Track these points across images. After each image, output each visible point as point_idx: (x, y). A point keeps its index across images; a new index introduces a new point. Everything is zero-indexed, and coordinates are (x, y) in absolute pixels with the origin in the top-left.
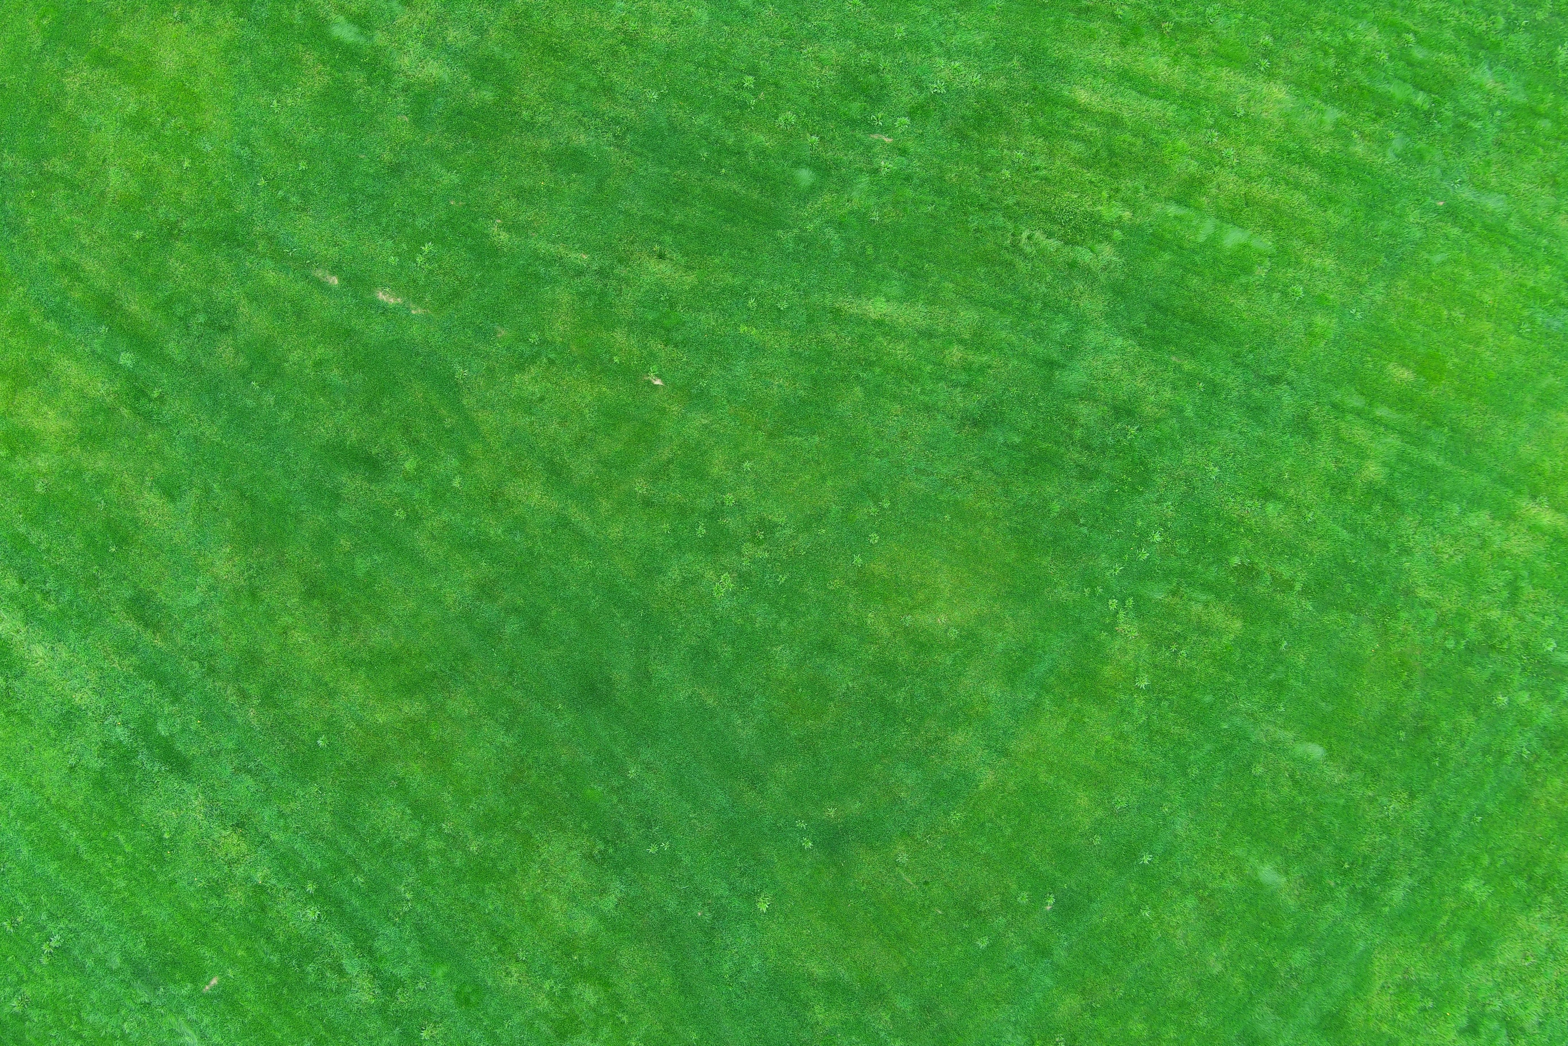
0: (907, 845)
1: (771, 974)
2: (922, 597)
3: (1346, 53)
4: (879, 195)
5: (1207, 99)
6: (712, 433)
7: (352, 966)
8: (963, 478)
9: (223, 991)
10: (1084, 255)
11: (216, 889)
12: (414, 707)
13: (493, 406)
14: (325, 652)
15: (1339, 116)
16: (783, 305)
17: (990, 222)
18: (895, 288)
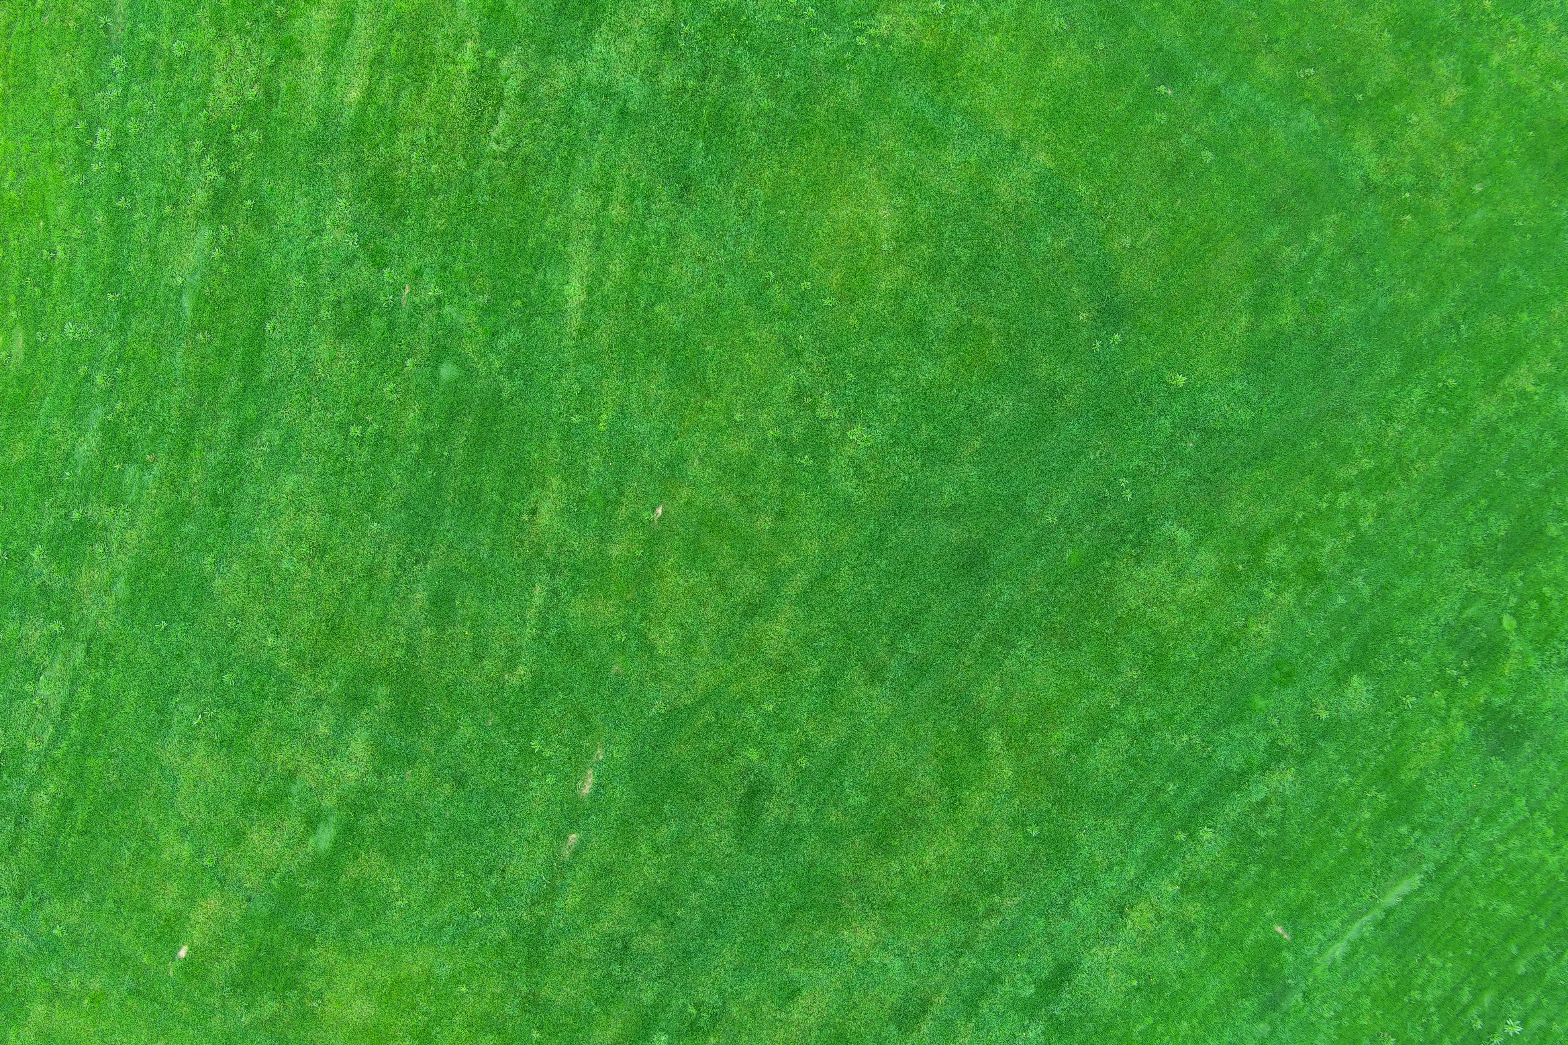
0: (1113, 238)
1: (1248, 369)
2: (863, 234)
4: (463, 295)
6: (708, 455)
7: (1258, 793)
8: (742, 199)
9: (1288, 921)
10: (513, 86)
11: (1186, 931)
12: (995, 740)
13: (691, 675)
14: (944, 832)
16: (577, 388)
17: (484, 182)
18: (554, 276)
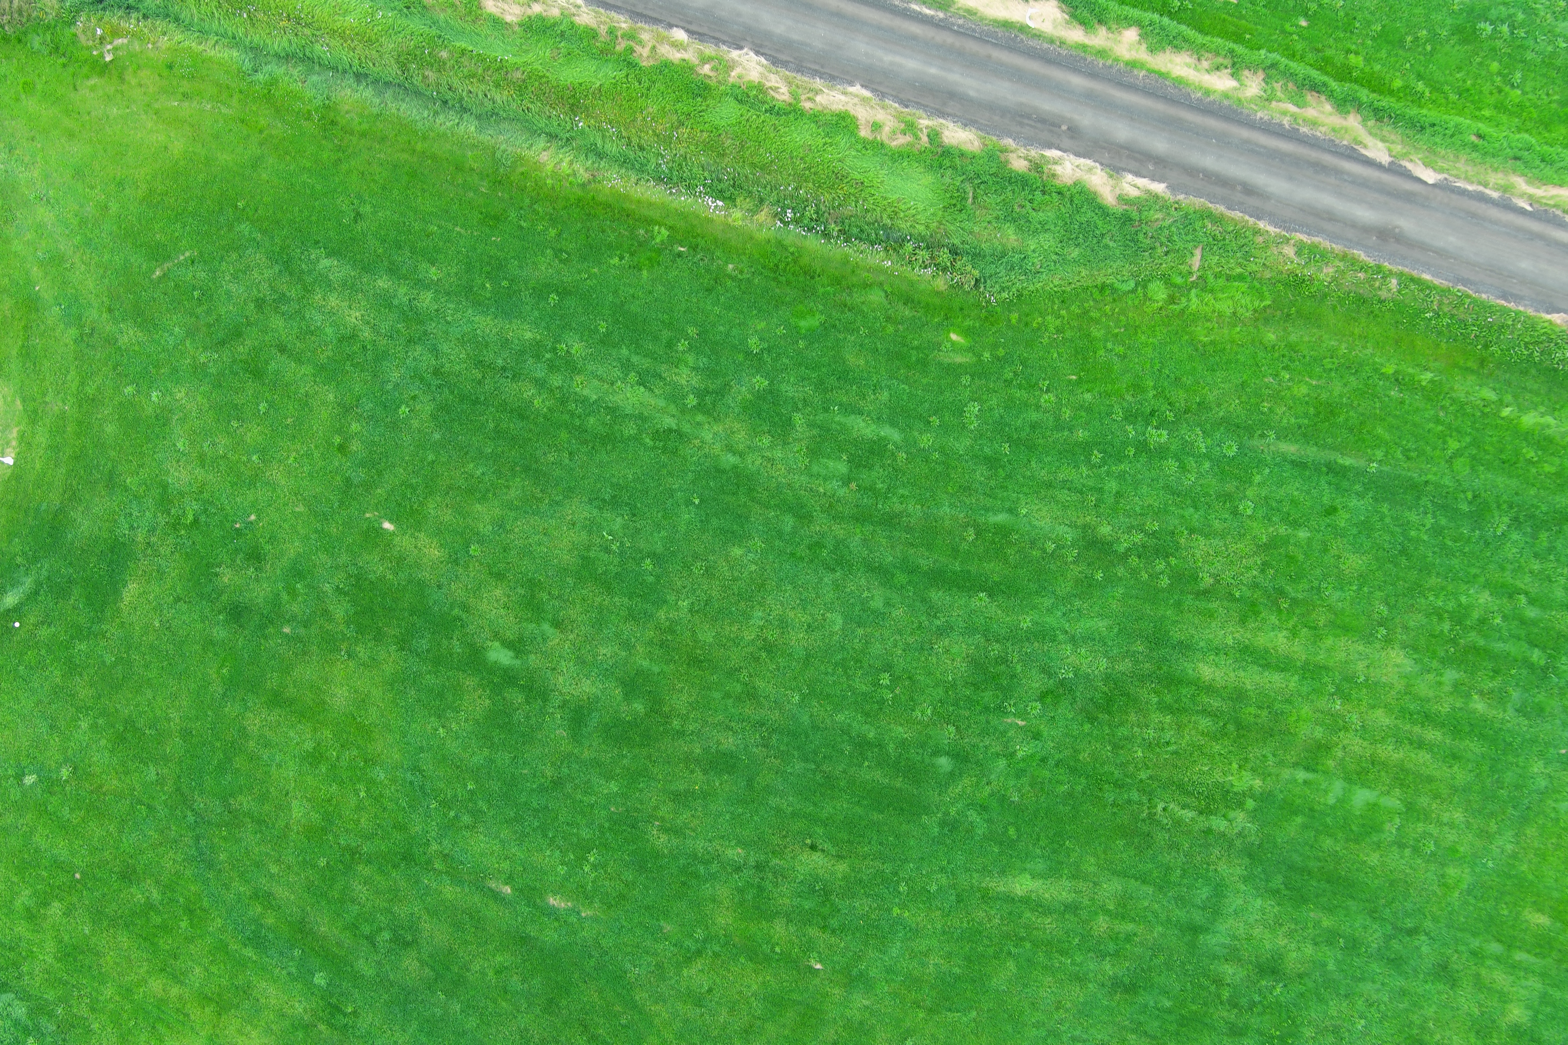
3: (1459, 617)
4: (1018, 777)
5: (1326, 668)
6: (873, 1013)
10: (1218, 824)
13: (665, 1001)
15: (1457, 676)
16: (934, 888)
17: (1126, 798)
18: (1040, 866)
